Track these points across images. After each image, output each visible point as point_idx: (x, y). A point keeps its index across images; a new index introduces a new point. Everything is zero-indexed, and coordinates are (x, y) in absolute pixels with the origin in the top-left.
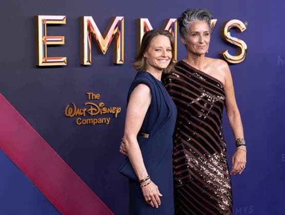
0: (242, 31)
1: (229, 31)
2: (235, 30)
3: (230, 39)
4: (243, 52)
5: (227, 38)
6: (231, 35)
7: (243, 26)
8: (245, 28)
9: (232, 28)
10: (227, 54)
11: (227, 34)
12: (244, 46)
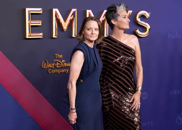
0: (147, 17)
1: (139, 18)
2: (143, 17)
3: (140, 23)
4: (148, 30)
5: (138, 22)
6: (141, 20)
7: (148, 15)
8: (149, 16)
9: (141, 16)
10: (138, 31)
11: (138, 20)
12: (148, 27)
